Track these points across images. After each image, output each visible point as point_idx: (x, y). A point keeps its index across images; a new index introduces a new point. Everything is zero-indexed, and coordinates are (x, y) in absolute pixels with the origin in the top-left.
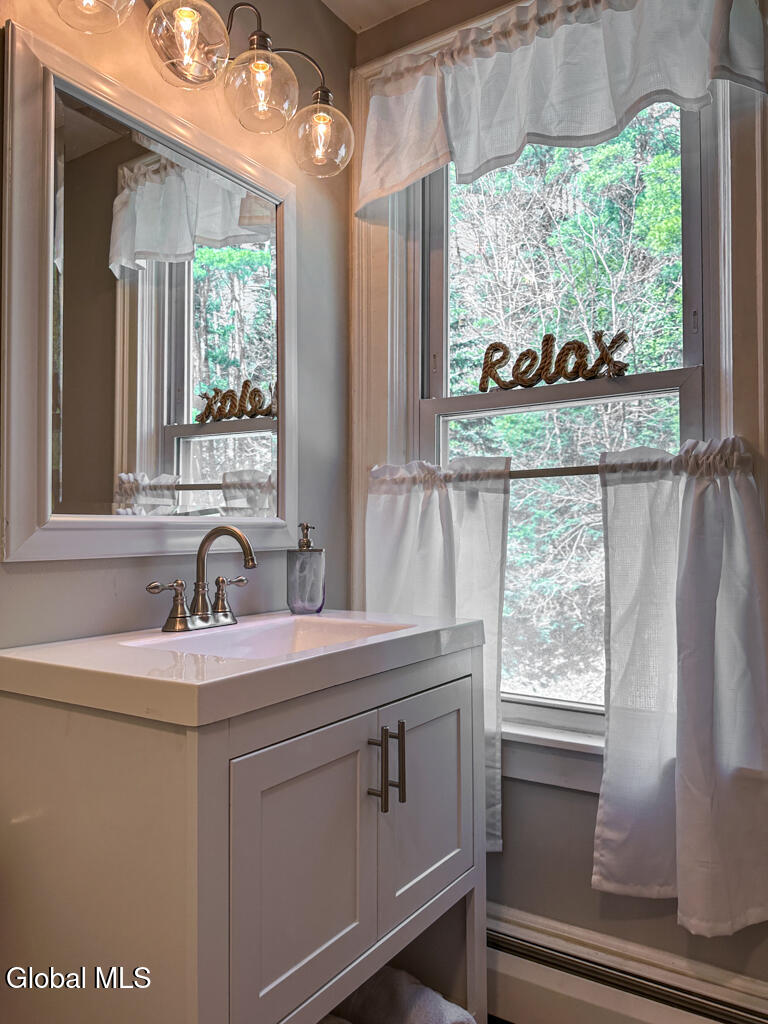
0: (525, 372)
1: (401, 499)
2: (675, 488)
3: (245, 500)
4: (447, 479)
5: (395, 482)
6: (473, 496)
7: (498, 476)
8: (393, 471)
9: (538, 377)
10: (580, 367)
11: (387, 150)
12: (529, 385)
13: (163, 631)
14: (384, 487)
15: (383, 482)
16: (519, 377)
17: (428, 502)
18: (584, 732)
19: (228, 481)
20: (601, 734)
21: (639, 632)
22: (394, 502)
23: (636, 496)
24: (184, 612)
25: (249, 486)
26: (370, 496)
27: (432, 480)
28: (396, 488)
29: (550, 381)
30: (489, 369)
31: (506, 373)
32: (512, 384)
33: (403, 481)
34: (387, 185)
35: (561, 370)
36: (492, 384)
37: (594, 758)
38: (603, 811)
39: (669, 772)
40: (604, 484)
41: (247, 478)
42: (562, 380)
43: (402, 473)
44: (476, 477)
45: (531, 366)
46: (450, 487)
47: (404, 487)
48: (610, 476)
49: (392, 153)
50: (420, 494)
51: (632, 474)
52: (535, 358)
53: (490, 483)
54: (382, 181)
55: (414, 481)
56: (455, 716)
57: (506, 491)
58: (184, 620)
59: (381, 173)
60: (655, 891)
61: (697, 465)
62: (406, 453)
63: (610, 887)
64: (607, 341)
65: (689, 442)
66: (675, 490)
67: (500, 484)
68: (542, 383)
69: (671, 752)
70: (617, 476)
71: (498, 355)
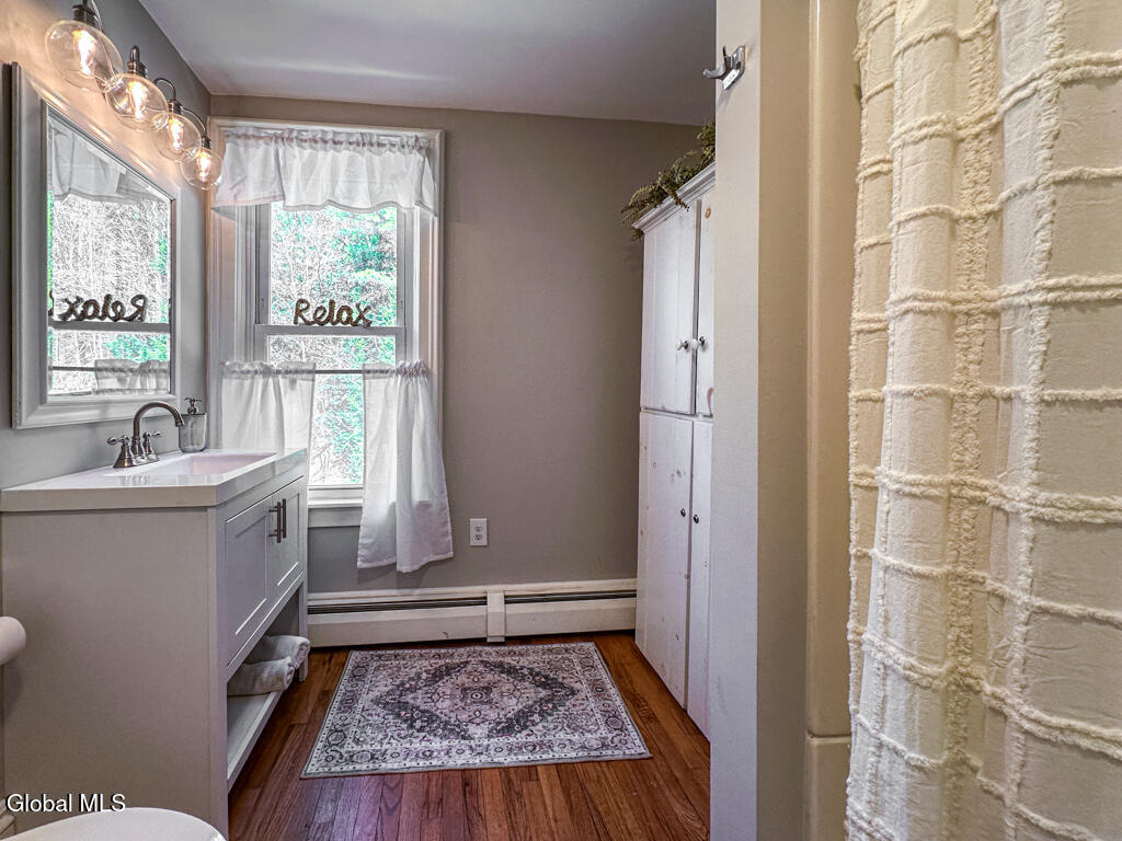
0: (320, 318)
1: (247, 383)
2: (396, 381)
3: (116, 380)
4: (278, 372)
5: (242, 372)
6: (293, 382)
7: (309, 372)
8: (240, 366)
9: (327, 321)
10: (349, 320)
11: (239, 179)
12: (322, 324)
13: (115, 467)
14: (234, 375)
15: (234, 372)
16: (317, 320)
17: (265, 386)
18: (350, 498)
19: (99, 365)
20: (361, 497)
21: (380, 447)
22: (242, 385)
23: (379, 384)
24: (129, 455)
25: (121, 370)
26: (224, 381)
27: (267, 372)
28: (243, 376)
29: (334, 324)
30: (299, 313)
31: (309, 316)
32: (313, 323)
33: (248, 372)
34: (239, 199)
35: (339, 320)
36: (300, 320)
37: (359, 508)
38: (362, 532)
39: (393, 507)
40: (364, 379)
41: (118, 365)
42: (340, 324)
43: (246, 367)
44: (296, 372)
45: (323, 315)
46: (280, 376)
47: (249, 375)
48: (367, 375)
49: (242, 181)
50: (260, 381)
51: (378, 374)
52: (325, 311)
53: (304, 376)
54: (235, 196)
55: (256, 372)
56: (296, 499)
57: (313, 380)
58: (130, 461)
59: (235, 191)
60: (385, 562)
61: (405, 372)
62: (246, 355)
63: (365, 565)
64: (362, 308)
65: (401, 362)
66: (396, 382)
67: (310, 376)
68: (329, 325)
69: (393, 498)
70: (371, 375)
71: (304, 306)
